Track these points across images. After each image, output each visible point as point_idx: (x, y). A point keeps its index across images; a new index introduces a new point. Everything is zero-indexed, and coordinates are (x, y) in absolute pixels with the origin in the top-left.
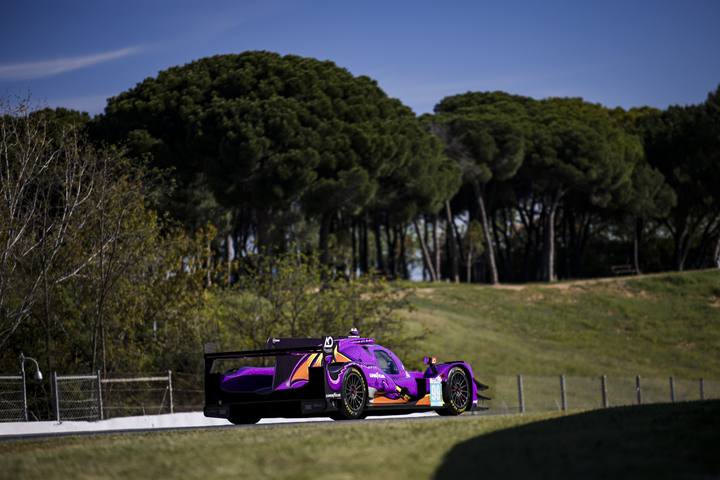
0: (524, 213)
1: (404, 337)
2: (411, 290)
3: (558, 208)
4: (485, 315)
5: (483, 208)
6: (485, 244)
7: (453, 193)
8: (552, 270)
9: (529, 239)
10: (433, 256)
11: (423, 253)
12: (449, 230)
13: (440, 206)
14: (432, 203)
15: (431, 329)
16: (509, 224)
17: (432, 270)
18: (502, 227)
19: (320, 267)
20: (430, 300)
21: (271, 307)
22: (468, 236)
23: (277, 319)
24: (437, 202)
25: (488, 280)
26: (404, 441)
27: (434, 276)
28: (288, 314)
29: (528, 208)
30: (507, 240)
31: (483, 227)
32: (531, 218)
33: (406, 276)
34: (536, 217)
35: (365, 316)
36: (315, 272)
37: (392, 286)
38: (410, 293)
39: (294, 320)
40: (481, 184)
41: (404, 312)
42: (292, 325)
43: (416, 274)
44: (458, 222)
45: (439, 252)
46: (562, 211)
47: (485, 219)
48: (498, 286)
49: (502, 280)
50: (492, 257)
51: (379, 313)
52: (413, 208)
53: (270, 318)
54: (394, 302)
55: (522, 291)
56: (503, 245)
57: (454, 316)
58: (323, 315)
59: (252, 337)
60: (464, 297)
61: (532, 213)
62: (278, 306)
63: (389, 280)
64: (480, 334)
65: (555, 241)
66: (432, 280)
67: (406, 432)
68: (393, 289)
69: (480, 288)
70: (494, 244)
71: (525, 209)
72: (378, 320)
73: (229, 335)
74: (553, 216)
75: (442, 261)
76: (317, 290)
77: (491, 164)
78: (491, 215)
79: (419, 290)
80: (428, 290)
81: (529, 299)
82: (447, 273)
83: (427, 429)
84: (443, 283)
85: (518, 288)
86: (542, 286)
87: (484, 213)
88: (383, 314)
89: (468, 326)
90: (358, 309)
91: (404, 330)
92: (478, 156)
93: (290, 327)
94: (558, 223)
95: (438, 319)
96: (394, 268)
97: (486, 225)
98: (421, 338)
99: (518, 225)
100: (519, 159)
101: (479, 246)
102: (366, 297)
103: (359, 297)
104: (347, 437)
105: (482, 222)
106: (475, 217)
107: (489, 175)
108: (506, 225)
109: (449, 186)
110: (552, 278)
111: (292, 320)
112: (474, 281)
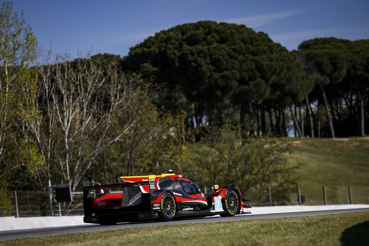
0: (347, 100)
1: (287, 167)
2: (290, 142)
3: (366, 97)
4: (328, 154)
5: (325, 98)
6: (327, 117)
7: (309, 91)
8: (363, 130)
9: (350, 113)
10: (300, 124)
11: (294, 123)
12: (307, 111)
13: (303, 98)
14: (299, 97)
15: (301, 162)
16: (339, 106)
17: (300, 131)
18: (336, 108)
19: (242, 132)
20: (299, 147)
21: (217, 153)
22: (318, 113)
23: (221, 159)
24: (301, 96)
25: (330, 136)
26: (303, 231)
27: (301, 135)
28: (226, 156)
29: (349, 97)
30: (338, 114)
31: (326, 109)
32: (351, 103)
33: (286, 135)
34: (354, 102)
35: (267, 157)
36: (239, 134)
37: (280, 140)
38: (289, 144)
39: (230, 160)
40: (324, 86)
41: (287, 154)
42: (229, 162)
43: (291, 134)
44: (313, 106)
45: (303, 122)
46: (367, 99)
47: (327, 104)
48: (335, 139)
49: (337, 136)
50: (331, 124)
51: (274, 155)
52: (289, 99)
53: (218, 159)
54: (281, 149)
55: (348, 141)
56: (337, 118)
57: (312, 155)
58: (244, 157)
59: (208, 169)
60: (317, 145)
61: (351, 100)
62: (221, 153)
63: (277, 137)
64: (326, 164)
65: (364, 115)
66: (300, 136)
67: (304, 225)
68: (281, 142)
69: (325, 140)
70: (332, 117)
71: (347, 98)
72: (273, 158)
73: (196, 168)
74: (362, 102)
75: (305, 127)
76: (241, 143)
77: (329, 76)
78: (330, 102)
79: (294, 142)
80: (298, 142)
81: (351, 145)
82: (307, 133)
83: (314, 223)
84: (306, 138)
85: (346, 140)
86: (359, 138)
87: (326, 101)
88: (276, 156)
89: (320, 160)
90: (263, 153)
91: (287, 163)
92: (322, 73)
93: (227, 164)
94: (365, 105)
95: (304, 157)
96: (279, 131)
97: (327, 107)
98: (297, 167)
99: (344, 107)
100: (344, 72)
101: (324, 118)
102: (266, 146)
103: (263, 147)
104: (273, 228)
105: (325, 106)
106: (321, 103)
107: (328, 81)
108: (338, 107)
109: (307, 88)
110: (363, 134)
111: (228, 160)
112: (322, 136)
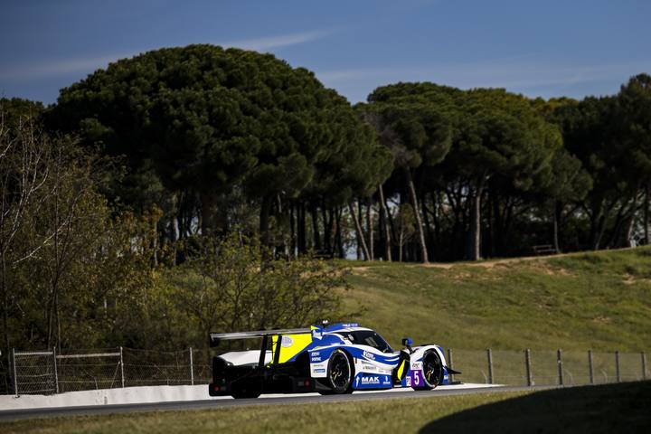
0: (452, 195)
1: (341, 313)
2: (348, 269)
3: (484, 191)
4: (416, 292)
5: (414, 192)
6: (416, 226)
7: (386, 178)
8: (478, 249)
9: (457, 219)
10: (367, 237)
11: (357, 234)
12: (381, 212)
13: (374, 189)
14: (367, 187)
15: (367, 305)
16: (438, 206)
17: (366, 250)
18: (431, 209)
19: (261, 248)
20: (364, 278)
21: (215, 286)
22: (399, 216)
23: (221, 297)
24: (370, 186)
25: (420, 260)
26: (357, 426)
27: (368, 257)
28: (232, 292)
29: (456, 191)
30: (436, 221)
31: (414, 210)
32: (458, 200)
33: (342, 255)
34: (463, 200)
35: (304, 295)
36: (257, 252)
37: (329, 265)
38: (346, 272)
39: (237, 297)
40: (412, 169)
41: (341, 290)
42: (236, 302)
43: (351, 254)
44: (391, 205)
45: (372, 232)
46: (487, 194)
47: (416, 202)
48: (428, 265)
49: (431, 260)
50: (422, 237)
51: (317, 291)
52: (348, 192)
53: (215, 297)
54: (331, 280)
55: (450, 269)
56: (433, 226)
57: (387, 292)
58: (264, 294)
59: (198, 314)
60: (397, 275)
61: (459, 196)
62: (223, 285)
63: (326, 259)
64: (411, 310)
65: (481, 223)
66: (366, 259)
67: (358, 416)
68: (331, 268)
69: (411, 266)
70: (424, 224)
71: (453, 192)
72: (316, 297)
73: (176, 313)
74: (478, 199)
75: (375, 240)
76: (259, 269)
77: (422, 151)
78: (421, 198)
79: (354, 268)
80: (363, 269)
81: (457, 277)
82: (380, 253)
83: (377, 412)
84: (377, 262)
85: (447, 266)
86: (470, 265)
87: (415, 196)
88: (322, 293)
89: (400, 303)
90: (298, 288)
91: (341, 307)
92: (409, 143)
93: (233, 305)
94: (483, 206)
95: (372, 296)
96: (330, 248)
97: (416, 207)
98: (358, 315)
99: (446, 207)
100: (447, 146)
101: (410, 226)
102: (305, 275)
103: (299, 276)
104: (303, 421)
105: (413, 205)
106: (406, 200)
107: (420, 160)
108: (435, 208)
109: (382, 171)
110: (478, 257)
111: (235, 298)
112: (405, 260)
